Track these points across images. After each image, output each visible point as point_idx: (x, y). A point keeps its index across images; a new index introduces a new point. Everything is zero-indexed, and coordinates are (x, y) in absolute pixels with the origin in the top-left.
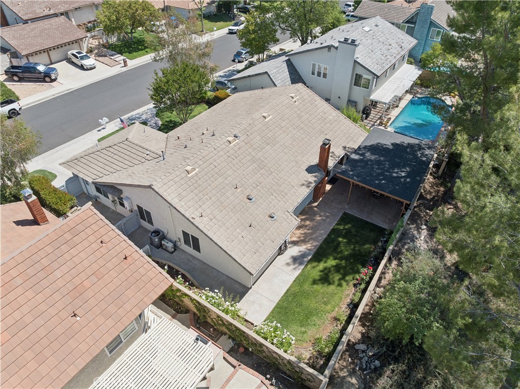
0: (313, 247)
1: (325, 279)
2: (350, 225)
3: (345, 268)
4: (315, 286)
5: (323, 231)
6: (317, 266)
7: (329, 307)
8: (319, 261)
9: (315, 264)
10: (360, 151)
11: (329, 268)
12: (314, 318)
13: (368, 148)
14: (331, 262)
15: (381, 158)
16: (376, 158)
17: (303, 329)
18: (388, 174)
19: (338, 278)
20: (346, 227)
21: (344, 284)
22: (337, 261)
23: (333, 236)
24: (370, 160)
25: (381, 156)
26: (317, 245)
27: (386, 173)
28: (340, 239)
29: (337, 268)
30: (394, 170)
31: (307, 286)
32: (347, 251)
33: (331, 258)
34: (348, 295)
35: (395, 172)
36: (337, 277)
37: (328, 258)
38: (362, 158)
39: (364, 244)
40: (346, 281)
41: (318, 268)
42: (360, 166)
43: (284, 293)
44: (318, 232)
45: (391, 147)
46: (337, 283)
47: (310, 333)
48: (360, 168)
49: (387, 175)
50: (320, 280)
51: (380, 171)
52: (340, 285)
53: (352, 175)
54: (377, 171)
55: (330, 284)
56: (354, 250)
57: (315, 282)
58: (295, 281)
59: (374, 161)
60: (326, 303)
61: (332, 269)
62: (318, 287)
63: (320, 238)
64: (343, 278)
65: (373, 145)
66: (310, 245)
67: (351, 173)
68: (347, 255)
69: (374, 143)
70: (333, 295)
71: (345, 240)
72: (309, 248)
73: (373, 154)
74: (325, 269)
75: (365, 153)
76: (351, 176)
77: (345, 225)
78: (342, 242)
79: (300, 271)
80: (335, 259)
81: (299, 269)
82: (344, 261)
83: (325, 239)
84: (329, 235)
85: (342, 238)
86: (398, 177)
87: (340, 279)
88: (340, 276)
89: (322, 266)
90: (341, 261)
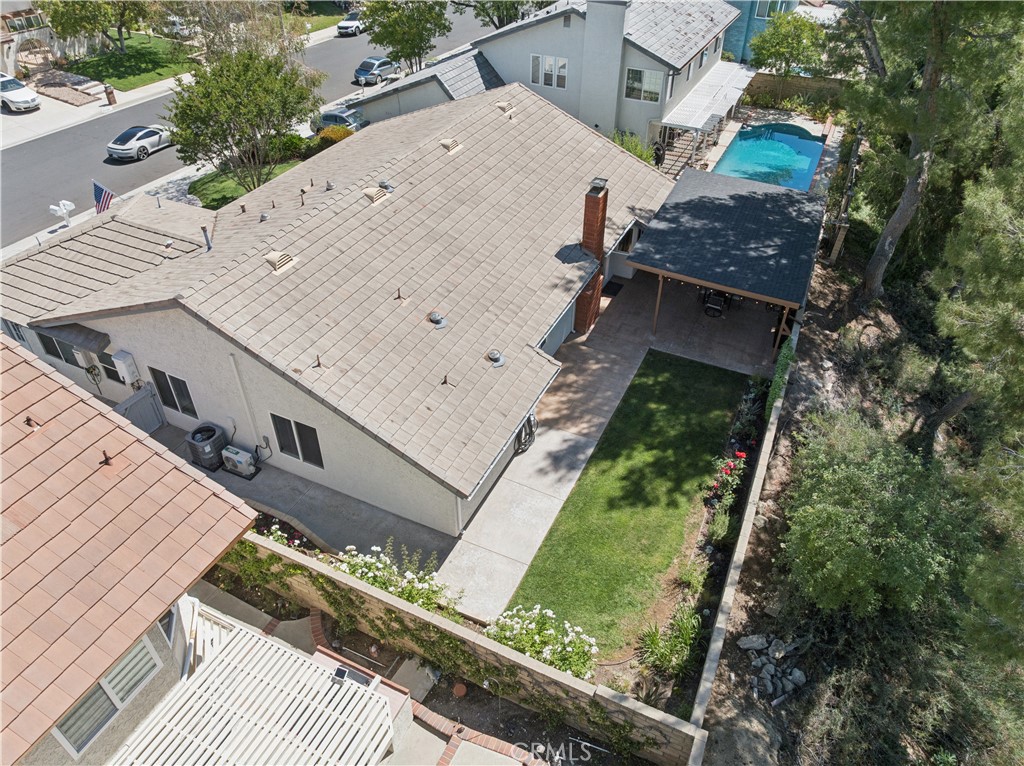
0: (593, 429)
1: (635, 493)
2: (667, 375)
3: (675, 465)
4: (615, 514)
5: (609, 393)
6: (612, 467)
7: (657, 559)
8: (614, 457)
9: (605, 465)
10: (667, 213)
11: (641, 471)
12: (628, 588)
13: (683, 208)
14: (642, 457)
15: (716, 224)
16: (705, 224)
17: (606, 618)
18: (738, 253)
19: (664, 489)
20: (660, 379)
21: (682, 500)
22: (654, 452)
23: (634, 401)
24: (693, 229)
25: (715, 221)
26: (601, 424)
27: (733, 252)
28: (653, 406)
29: (660, 468)
30: (749, 244)
31: (596, 517)
32: (673, 427)
33: (641, 447)
34: (696, 525)
35: (751, 249)
36: (662, 487)
37: (633, 449)
38: (674, 226)
39: (708, 410)
40: (685, 494)
41: (613, 473)
42: (675, 242)
43: (542, 539)
44: (598, 395)
45: (731, 203)
46: (664, 500)
47: (623, 624)
48: (674, 246)
49: (736, 255)
50: (623, 498)
51: (719, 249)
52: (673, 504)
53: (660, 260)
54: (713, 249)
55: (648, 503)
56: (687, 424)
57: (612, 504)
58: (564, 508)
59: (702, 231)
60: (647, 551)
61: (647, 471)
62: (624, 516)
63: (606, 408)
64: (677, 487)
65: (692, 201)
66: (585, 425)
67: (657, 257)
68: (675, 436)
69: (693, 198)
70: (661, 529)
71: (664, 407)
72: (585, 431)
73: (695, 216)
74: (631, 472)
75: (677, 217)
76: (660, 263)
77: (656, 376)
78: (658, 410)
79: (572, 485)
80: (650, 448)
81: (570, 480)
82: (670, 452)
83: (619, 410)
84: (625, 400)
85: (656, 402)
86: (760, 258)
87: (670, 492)
88: (669, 484)
89: (621, 467)
90: (664, 451)
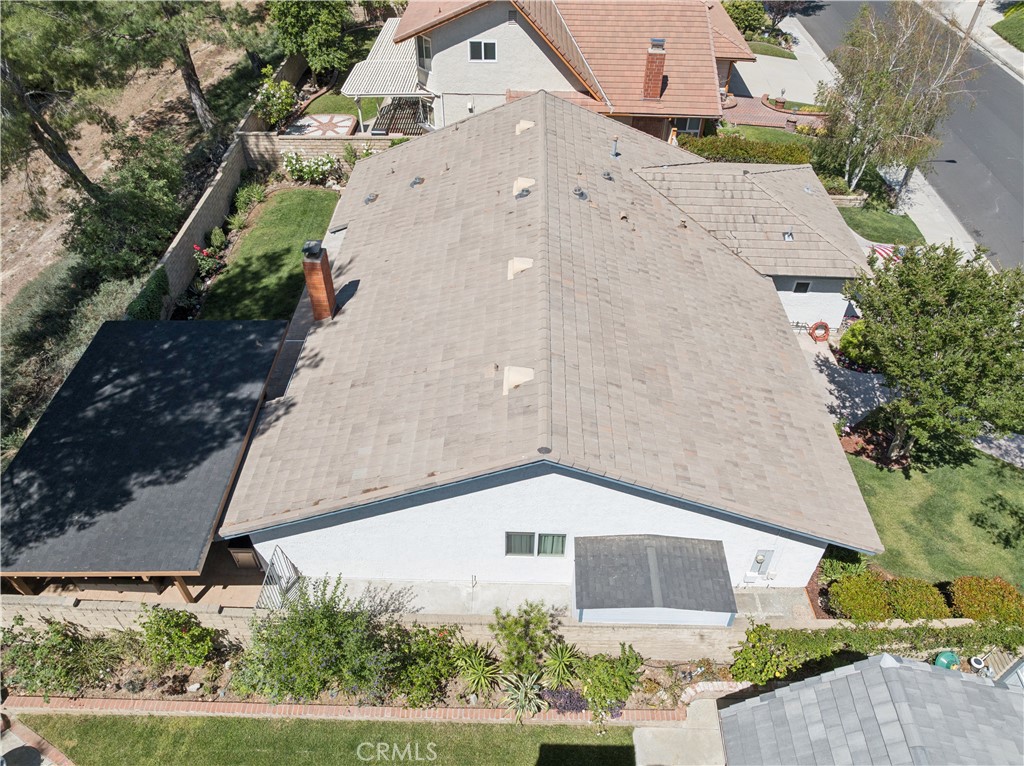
4: (286, 246)
8: (291, 277)
9: (297, 271)
10: (239, 418)
11: (271, 272)
13: (214, 438)
14: (271, 281)
15: (169, 418)
16: (184, 413)
18: (152, 375)
22: (261, 286)
24: (202, 396)
25: (169, 424)
27: (158, 373)
29: (257, 276)
31: (298, 243)
32: (247, 306)
33: (271, 287)
35: (132, 386)
36: (255, 266)
37: (277, 284)
38: (231, 395)
42: (231, 365)
46: (254, 260)
48: (232, 359)
49: (155, 370)
50: (281, 255)
51: (176, 372)
52: (248, 258)
53: (249, 333)
57: (288, 251)
59: (191, 398)
60: (264, 235)
62: (280, 246)
65: (197, 463)
67: (252, 337)
69: (196, 470)
75: (223, 415)
76: (250, 329)
